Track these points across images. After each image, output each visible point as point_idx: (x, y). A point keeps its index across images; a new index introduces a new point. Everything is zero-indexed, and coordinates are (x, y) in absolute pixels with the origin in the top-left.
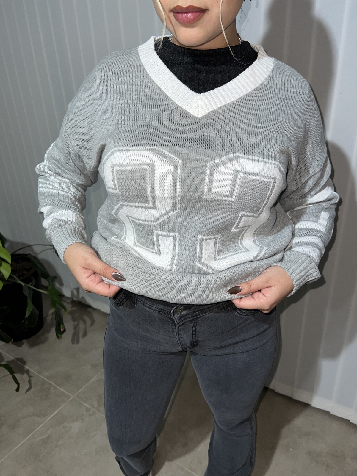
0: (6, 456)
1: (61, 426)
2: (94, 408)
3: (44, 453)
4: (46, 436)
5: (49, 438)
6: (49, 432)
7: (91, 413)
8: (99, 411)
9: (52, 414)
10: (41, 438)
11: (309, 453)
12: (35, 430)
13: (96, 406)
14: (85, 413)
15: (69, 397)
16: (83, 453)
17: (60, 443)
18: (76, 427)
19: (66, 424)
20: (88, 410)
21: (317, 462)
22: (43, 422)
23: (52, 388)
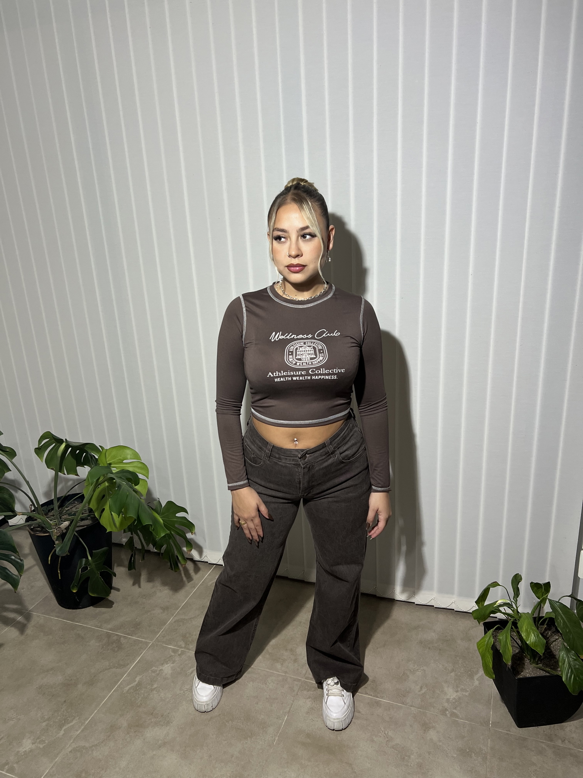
0: (96, 711)
1: (150, 672)
2: (182, 648)
3: (140, 699)
4: (136, 683)
5: (139, 684)
6: (137, 679)
7: (179, 653)
8: (189, 650)
9: (134, 662)
10: (130, 686)
11: (421, 642)
12: (119, 680)
13: (183, 646)
14: (173, 654)
15: (147, 644)
16: (186, 689)
17: (155, 686)
18: (167, 669)
19: (154, 668)
20: (174, 651)
21: (429, 648)
22: (127, 671)
23: (122, 638)
